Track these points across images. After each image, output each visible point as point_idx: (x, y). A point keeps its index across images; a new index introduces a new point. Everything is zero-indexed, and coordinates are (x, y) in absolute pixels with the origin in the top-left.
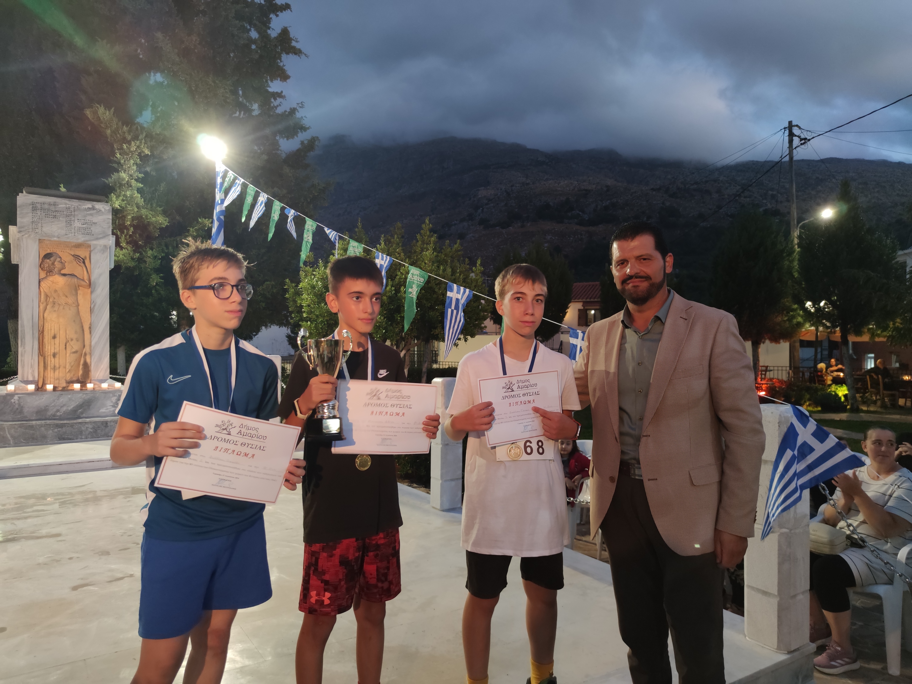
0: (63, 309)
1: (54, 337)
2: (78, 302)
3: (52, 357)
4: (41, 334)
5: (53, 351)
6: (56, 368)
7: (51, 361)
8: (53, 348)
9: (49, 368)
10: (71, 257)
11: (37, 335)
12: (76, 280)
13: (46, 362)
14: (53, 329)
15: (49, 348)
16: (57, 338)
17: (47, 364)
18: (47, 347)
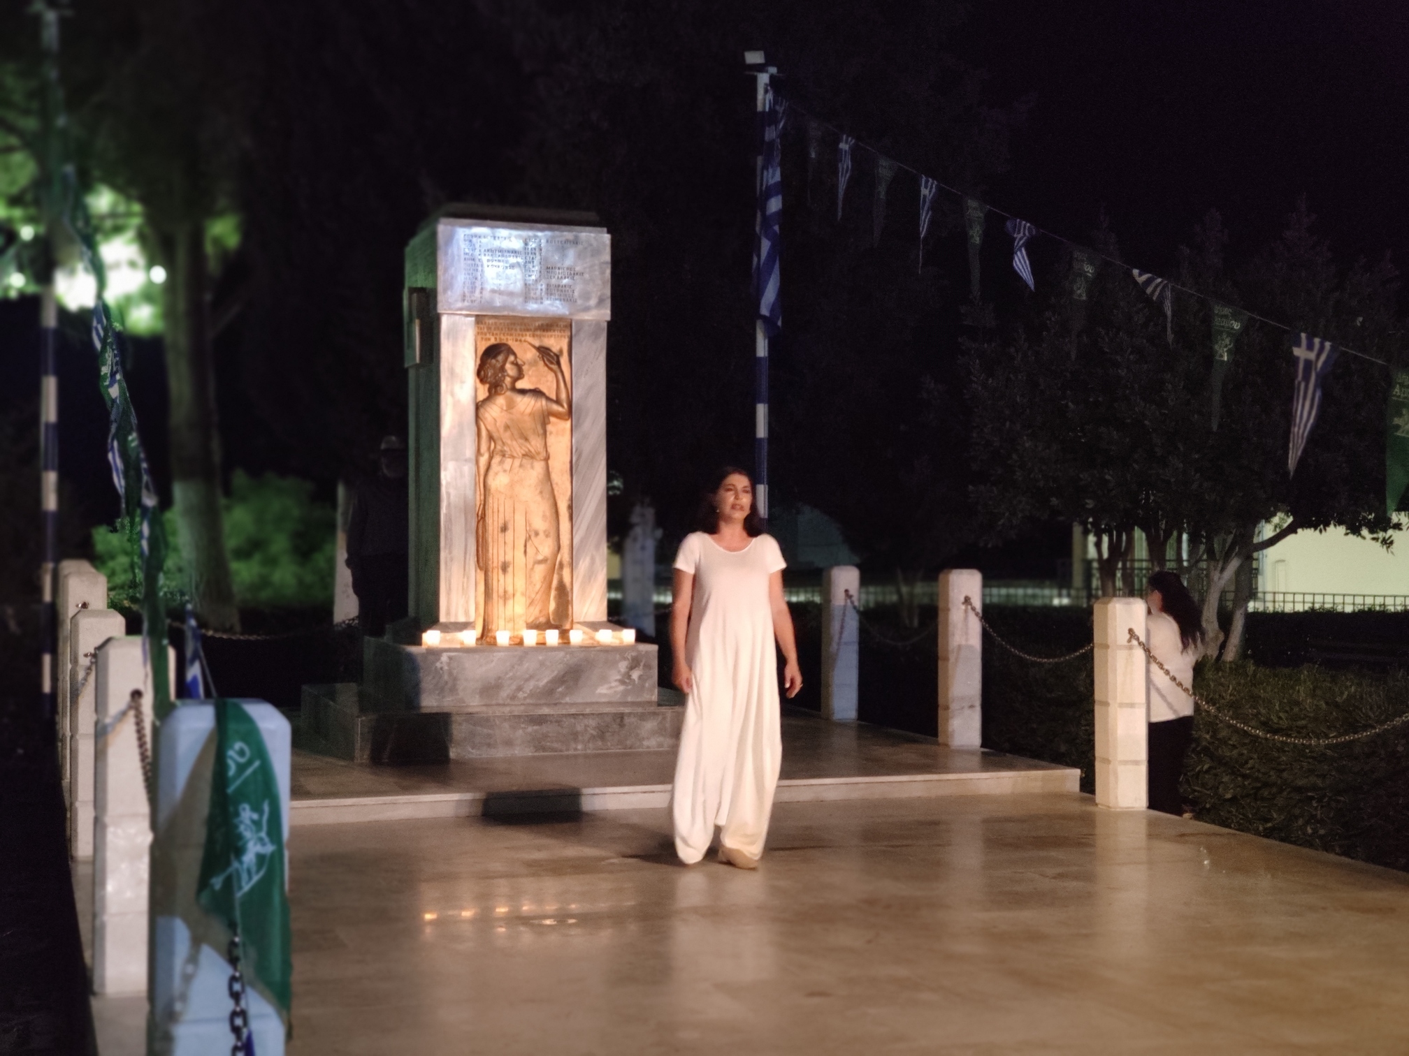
0: (521, 466)
1: (504, 529)
2: (547, 451)
3: (500, 571)
4: (481, 523)
5: (502, 559)
6: (507, 596)
7: (498, 581)
8: (502, 552)
9: (495, 596)
10: (534, 351)
11: (474, 524)
12: (544, 402)
13: (490, 581)
14: (501, 509)
15: (495, 551)
16: (509, 531)
17: (490, 587)
18: (490, 551)
